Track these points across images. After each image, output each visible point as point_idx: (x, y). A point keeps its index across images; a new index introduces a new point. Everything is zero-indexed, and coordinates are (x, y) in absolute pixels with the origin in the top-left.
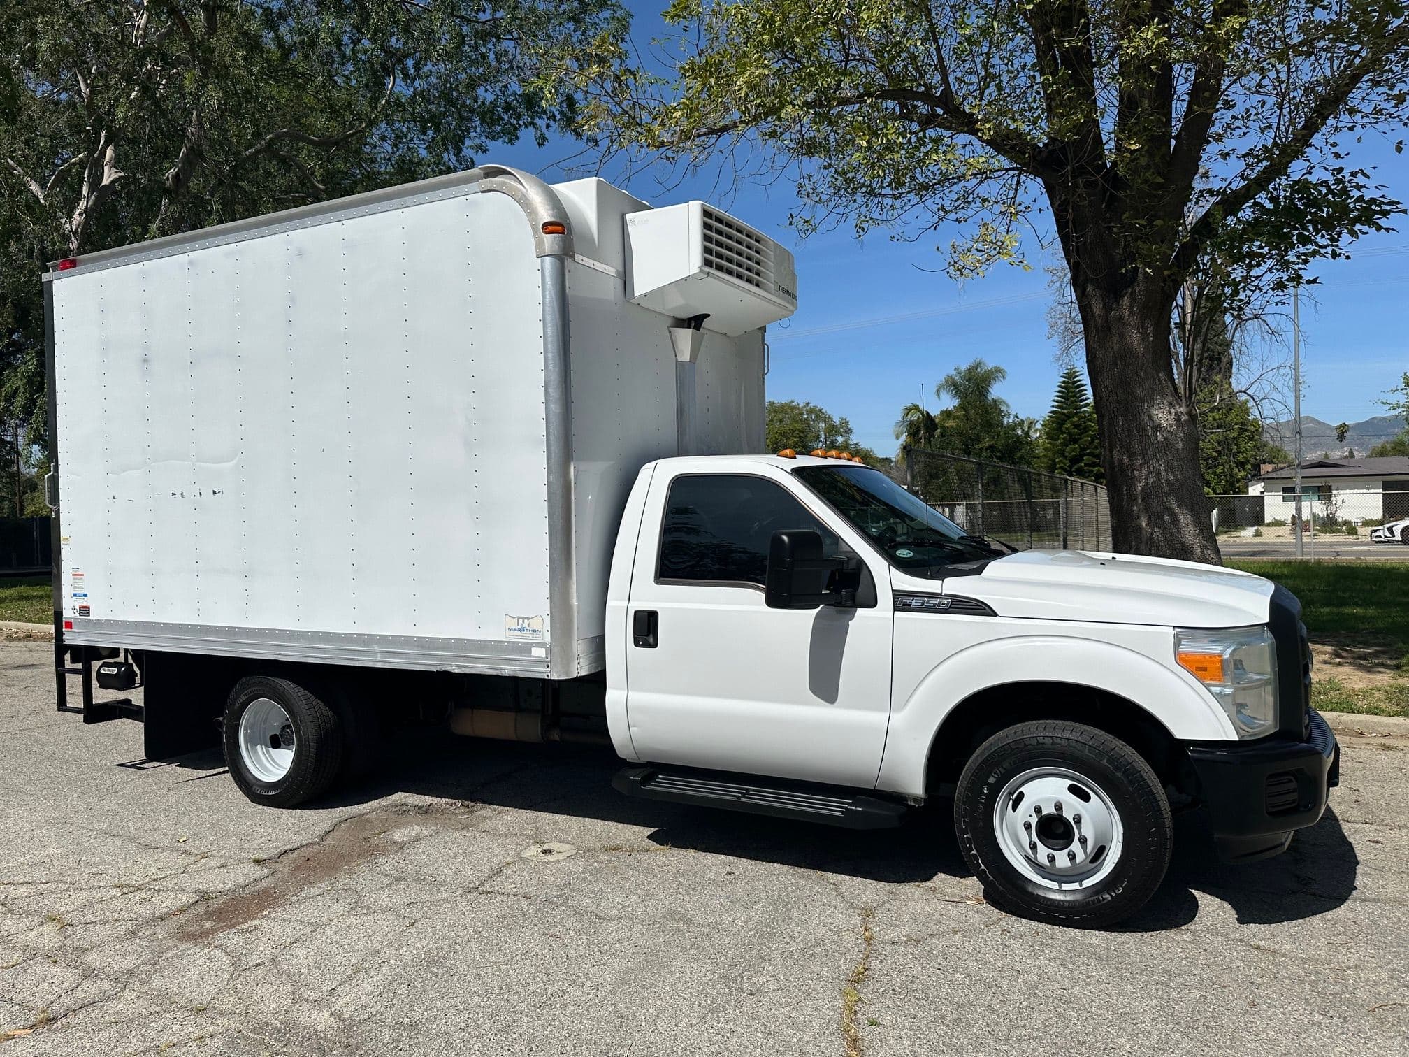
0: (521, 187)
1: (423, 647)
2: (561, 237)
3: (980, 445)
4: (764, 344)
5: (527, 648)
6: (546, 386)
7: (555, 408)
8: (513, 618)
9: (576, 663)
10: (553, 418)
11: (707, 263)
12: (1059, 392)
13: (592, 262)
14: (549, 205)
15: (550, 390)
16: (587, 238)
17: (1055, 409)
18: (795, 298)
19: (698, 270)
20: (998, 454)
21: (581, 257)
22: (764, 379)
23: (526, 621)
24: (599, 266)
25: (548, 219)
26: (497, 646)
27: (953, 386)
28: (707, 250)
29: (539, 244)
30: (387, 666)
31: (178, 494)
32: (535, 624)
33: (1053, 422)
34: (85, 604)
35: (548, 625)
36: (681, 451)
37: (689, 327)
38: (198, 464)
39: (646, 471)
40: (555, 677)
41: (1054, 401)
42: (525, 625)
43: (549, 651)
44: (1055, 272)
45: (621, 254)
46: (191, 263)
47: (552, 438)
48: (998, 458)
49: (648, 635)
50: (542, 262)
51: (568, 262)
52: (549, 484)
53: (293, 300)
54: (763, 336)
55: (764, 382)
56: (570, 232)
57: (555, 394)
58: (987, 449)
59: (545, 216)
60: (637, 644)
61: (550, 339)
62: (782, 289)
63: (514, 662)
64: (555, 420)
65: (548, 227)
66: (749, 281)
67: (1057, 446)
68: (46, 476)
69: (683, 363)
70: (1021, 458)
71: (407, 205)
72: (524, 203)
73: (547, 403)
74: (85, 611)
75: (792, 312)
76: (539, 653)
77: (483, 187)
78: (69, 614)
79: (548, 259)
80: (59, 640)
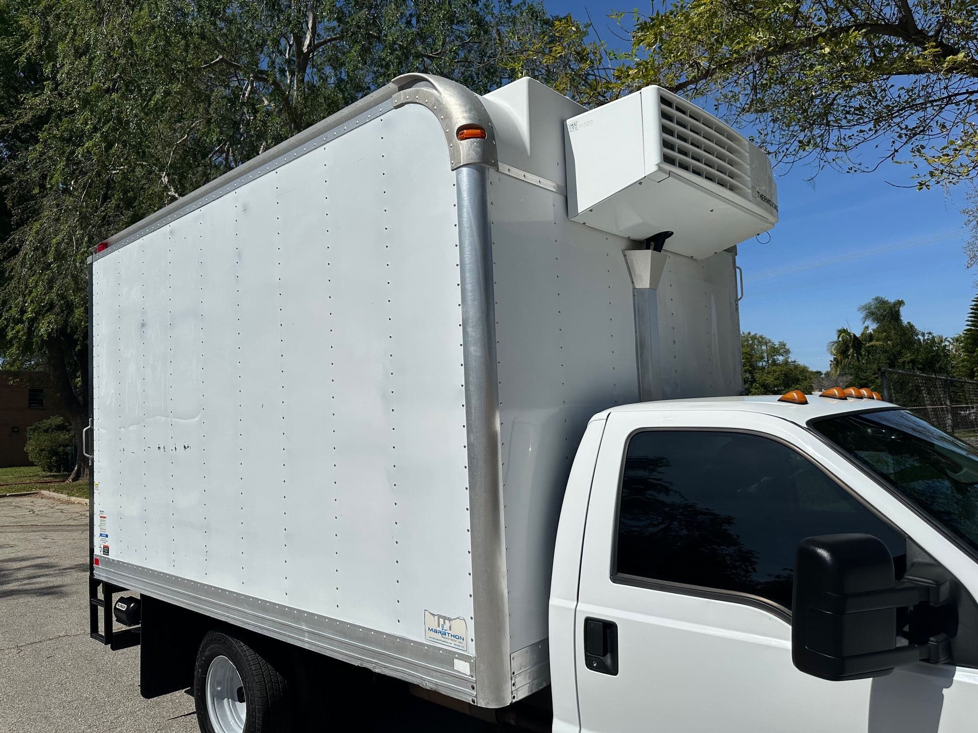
0: (435, 91)
1: (345, 635)
2: (479, 143)
3: (903, 360)
4: (735, 267)
5: (448, 658)
6: (464, 325)
7: (476, 351)
8: (434, 615)
9: (509, 685)
10: (474, 363)
11: (667, 159)
12: (972, 313)
13: (523, 173)
14: (465, 106)
15: (470, 330)
16: (515, 145)
17: (969, 327)
18: (776, 208)
19: (655, 168)
20: (920, 366)
21: (508, 167)
22: (737, 305)
23: (447, 621)
24: (532, 178)
25: (463, 122)
26: (417, 649)
27: (871, 314)
28: (665, 144)
29: (454, 153)
30: (313, 649)
31: (162, 447)
32: (458, 628)
33: (968, 338)
34: (106, 544)
35: (471, 634)
36: (643, 395)
37: (648, 248)
38: (174, 419)
39: (596, 422)
40: (482, 704)
41: (968, 321)
42: (446, 627)
43: (474, 668)
44: (971, 213)
45: (561, 166)
46: (171, 232)
47: (472, 388)
48: (919, 369)
49: (604, 655)
50: (457, 175)
51: (491, 173)
52: (470, 446)
53: (240, 256)
54: (734, 259)
55: (737, 309)
56: (492, 137)
57: (475, 333)
58: (909, 363)
59: (460, 119)
60: (589, 665)
61: (468, 267)
62: (762, 197)
63: (435, 673)
64: (476, 363)
65: (463, 132)
66: (722, 183)
67: (974, 357)
68: (85, 429)
69: (642, 291)
70: (940, 368)
71: (328, 140)
72: (438, 109)
73: (465, 345)
74: (106, 550)
75: (773, 224)
76: (462, 667)
77: (397, 102)
78: (98, 552)
79: (465, 170)
80: (92, 574)
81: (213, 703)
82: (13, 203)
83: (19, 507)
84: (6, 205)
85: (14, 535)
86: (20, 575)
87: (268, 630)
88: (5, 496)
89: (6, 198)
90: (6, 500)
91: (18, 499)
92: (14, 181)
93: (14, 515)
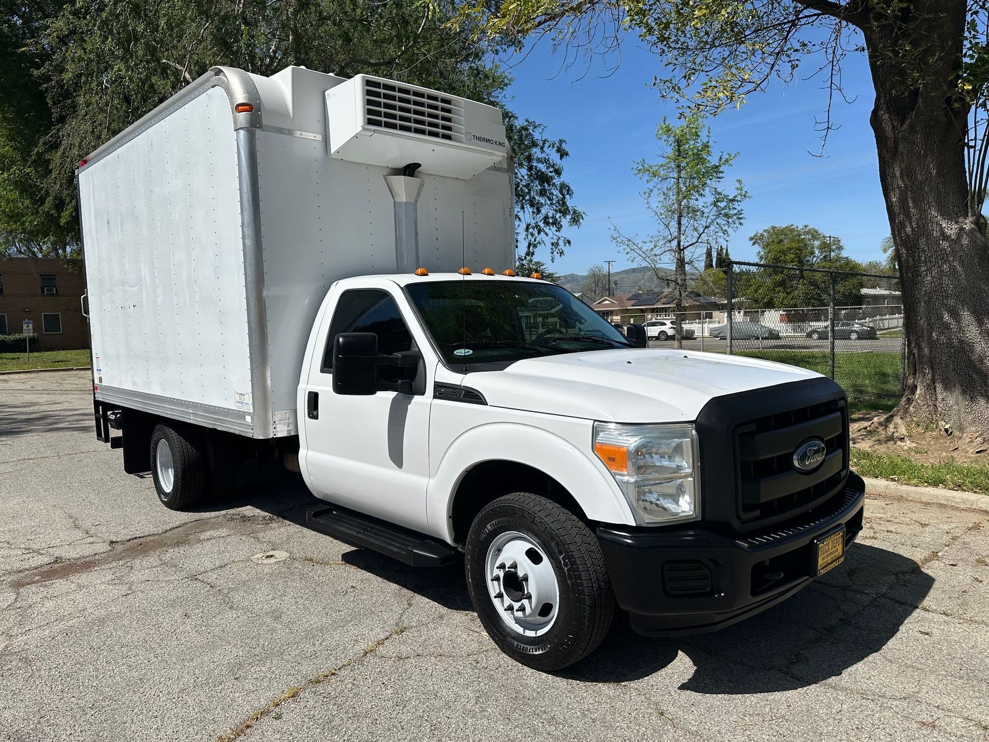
1: (207, 412)
2: (250, 114)
5: (241, 415)
8: (238, 394)
9: (272, 428)
14: (242, 91)
16: (281, 113)
23: (243, 396)
24: (296, 133)
25: (242, 101)
26: (227, 412)
28: (372, 113)
29: (235, 121)
30: (195, 422)
31: (123, 307)
32: (246, 399)
34: (100, 376)
35: (252, 402)
38: (127, 288)
40: (256, 437)
42: (242, 399)
43: (252, 418)
47: (247, 264)
49: (314, 410)
50: (237, 134)
51: (258, 133)
52: (247, 298)
56: (259, 110)
57: (249, 232)
59: (240, 99)
60: (309, 417)
62: (479, 139)
63: (239, 425)
64: (248, 251)
65: (239, 108)
68: (82, 297)
69: (400, 204)
72: (229, 91)
73: (243, 238)
74: (101, 380)
76: (248, 419)
77: (212, 84)
78: (97, 382)
79: (242, 132)
80: (94, 397)
81: (162, 470)
82: (53, 102)
83: (82, 378)
84: (47, 103)
85: (74, 396)
86: (70, 419)
87: (176, 416)
88: (72, 369)
89: (47, 97)
90: (73, 372)
91: (83, 372)
92: (52, 80)
93: (77, 383)
